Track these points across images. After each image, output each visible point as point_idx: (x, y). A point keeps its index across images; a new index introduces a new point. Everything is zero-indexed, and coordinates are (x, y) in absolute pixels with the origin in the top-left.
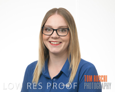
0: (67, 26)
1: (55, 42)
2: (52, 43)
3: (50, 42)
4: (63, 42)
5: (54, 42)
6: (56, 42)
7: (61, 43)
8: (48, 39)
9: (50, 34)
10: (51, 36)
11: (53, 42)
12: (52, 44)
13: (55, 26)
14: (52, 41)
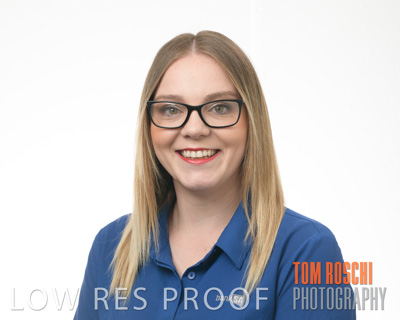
0: (234, 92)
1: (196, 150)
2: (187, 154)
3: (180, 152)
4: (224, 150)
5: (193, 153)
6: (202, 150)
7: (217, 151)
8: (171, 143)
9: (178, 123)
10: (184, 131)
11: (191, 150)
12: (187, 159)
13: (194, 94)
14: (186, 150)
